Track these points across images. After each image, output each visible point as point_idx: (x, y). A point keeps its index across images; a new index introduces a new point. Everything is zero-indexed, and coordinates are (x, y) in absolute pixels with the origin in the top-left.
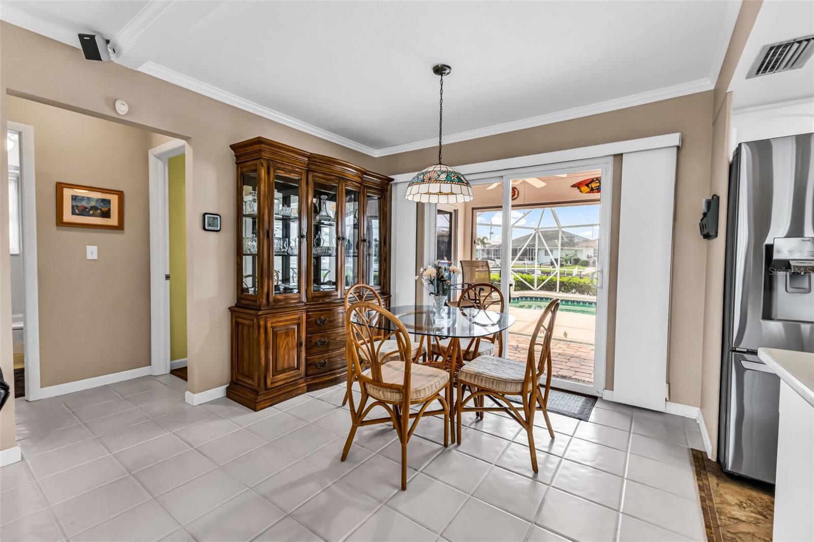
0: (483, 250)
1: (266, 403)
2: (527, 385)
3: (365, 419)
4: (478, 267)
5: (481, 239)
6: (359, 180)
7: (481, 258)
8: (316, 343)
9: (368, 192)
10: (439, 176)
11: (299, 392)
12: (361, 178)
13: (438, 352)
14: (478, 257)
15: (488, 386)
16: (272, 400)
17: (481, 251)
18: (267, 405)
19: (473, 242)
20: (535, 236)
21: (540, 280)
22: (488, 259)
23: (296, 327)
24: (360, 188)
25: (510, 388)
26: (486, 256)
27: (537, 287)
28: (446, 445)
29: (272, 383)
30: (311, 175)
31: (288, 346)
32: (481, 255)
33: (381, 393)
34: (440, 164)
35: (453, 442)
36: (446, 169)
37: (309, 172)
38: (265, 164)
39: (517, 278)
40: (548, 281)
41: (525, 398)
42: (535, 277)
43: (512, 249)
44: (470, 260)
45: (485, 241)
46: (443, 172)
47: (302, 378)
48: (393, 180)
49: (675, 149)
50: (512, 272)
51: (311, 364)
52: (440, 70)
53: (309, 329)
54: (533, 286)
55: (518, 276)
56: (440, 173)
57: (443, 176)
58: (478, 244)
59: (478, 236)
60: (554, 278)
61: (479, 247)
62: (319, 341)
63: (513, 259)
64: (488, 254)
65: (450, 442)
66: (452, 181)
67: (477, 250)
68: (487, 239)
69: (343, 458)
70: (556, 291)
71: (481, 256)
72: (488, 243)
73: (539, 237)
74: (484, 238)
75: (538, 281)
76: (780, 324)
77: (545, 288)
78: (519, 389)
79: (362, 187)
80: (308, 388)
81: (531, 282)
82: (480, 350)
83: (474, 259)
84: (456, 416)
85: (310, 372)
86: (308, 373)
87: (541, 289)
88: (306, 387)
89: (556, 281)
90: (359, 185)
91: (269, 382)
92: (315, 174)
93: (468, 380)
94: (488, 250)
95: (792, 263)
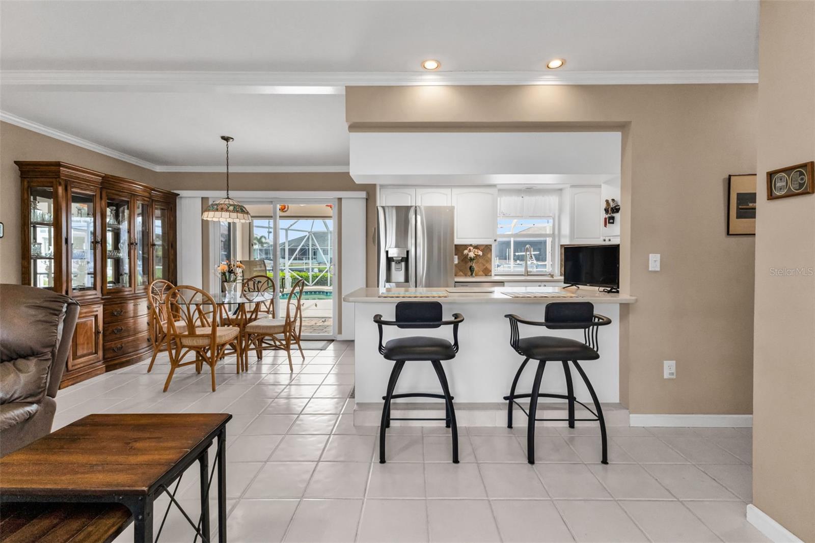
0: (261, 250)
1: (69, 382)
2: (287, 328)
3: (180, 363)
4: (256, 266)
5: (259, 238)
6: (146, 194)
7: (259, 258)
8: (113, 331)
9: (155, 205)
10: (228, 207)
11: (98, 372)
12: (150, 194)
13: (229, 323)
14: (256, 257)
15: (264, 331)
16: (74, 380)
17: (258, 251)
18: (70, 383)
19: (251, 245)
20: (308, 238)
21: (314, 277)
22: (267, 259)
23: (94, 318)
24: (149, 202)
25: (277, 330)
26: (264, 256)
27: (312, 283)
28: (238, 373)
29: (73, 366)
30: (105, 191)
31: (87, 334)
32: (258, 254)
33: (194, 341)
34: (228, 198)
35: (243, 370)
36: (232, 203)
37: (103, 189)
38: (63, 183)
39: (294, 276)
40: (321, 277)
41: (286, 335)
42: (310, 274)
43: (289, 249)
44: (248, 259)
45: (263, 240)
46: (231, 205)
47: (100, 361)
48: (179, 195)
49: (365, 200)
50: (290, 271)
51: (109, 349)
52: (226, 139)
53: (106, 320)
54: (308, 282)
55: (295, 274)
56: (229, 206)
57: (231, 208)
58: (256, 244)
59: (255, 236)
60: (326, 274)
61: (256, 247)
62: (115, 329)
63: (289, 259)
64: (267, 253)
65: (241, 371)
66: (237, 212)
67: (254, 250)
68: (265, 238)
69: (165, 390)
70: (327, 285)
71: (259, 256)
72: (266, 243)
73: (312, 239)
74: (261, 237)
75: (312, 278)
76: (394, 284)
77: (317, 284)
78: (282, 330)
79: (151, 201)
80: (106, 369)
81: (307, 279)
82: (258, 317)
83: (252, 259)
84: (244, 355)
85: (108, 355)
86: (106, 357)
87: (315, 285)
88: (104, 368)
89: (328, 277)
90: (148, 199)
91: (70, 364)
92: (109, 191)
93: (252, 331)
94: (266, 250)
95: (394, 258)
